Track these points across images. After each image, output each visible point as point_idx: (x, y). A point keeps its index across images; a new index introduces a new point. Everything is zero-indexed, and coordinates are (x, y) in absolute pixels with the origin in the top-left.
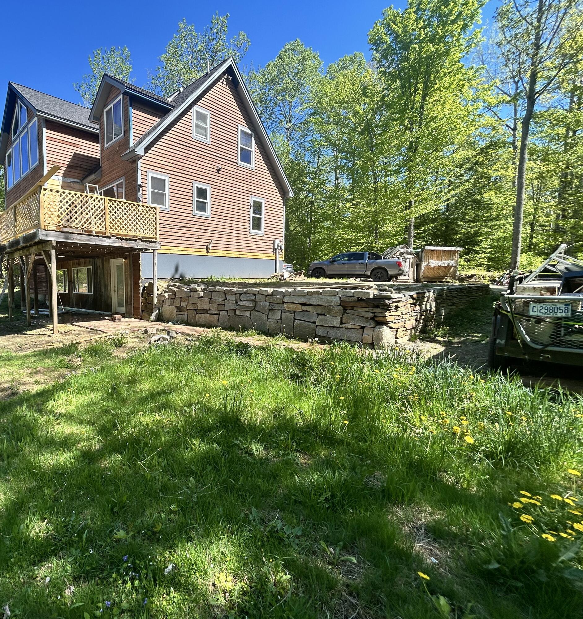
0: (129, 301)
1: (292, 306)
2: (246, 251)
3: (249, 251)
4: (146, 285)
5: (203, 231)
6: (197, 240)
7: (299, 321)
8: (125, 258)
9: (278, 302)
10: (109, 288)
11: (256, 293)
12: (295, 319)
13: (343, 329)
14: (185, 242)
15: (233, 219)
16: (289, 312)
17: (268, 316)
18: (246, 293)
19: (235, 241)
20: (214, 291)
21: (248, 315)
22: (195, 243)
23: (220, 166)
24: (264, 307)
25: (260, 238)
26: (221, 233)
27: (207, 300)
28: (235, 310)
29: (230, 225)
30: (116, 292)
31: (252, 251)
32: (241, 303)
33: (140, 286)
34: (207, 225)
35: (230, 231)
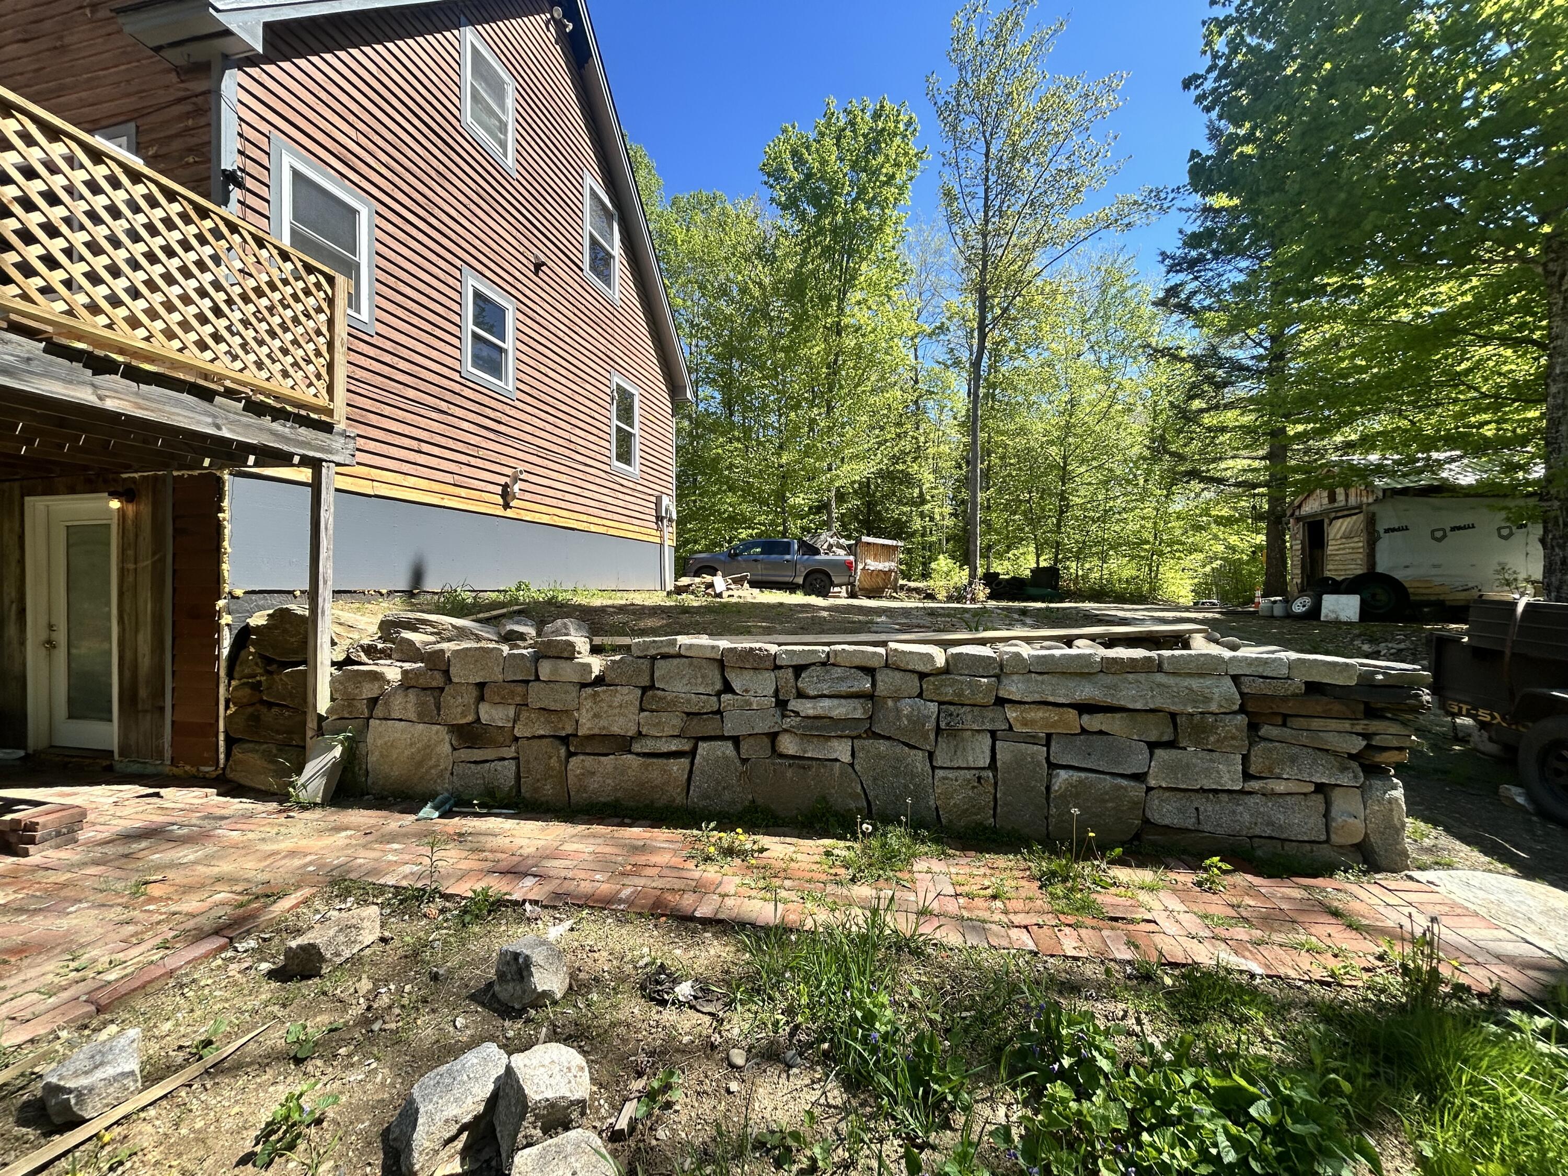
0: (143, 693)
1: (1039, 714)
2: (603, 514)
3: (610, 516)
4: (258, 620)
5: (491, 435)
6: (473, 461)
7: (1076, 775)
8: (127, 494)
9: (979, 699)
10: (11, 630)
11: (874, 663)
12: (1052, 766)
13: (1257, 799)
14: (434, 462)
15: (573, 421)
16: (1031, 739)
17: (931, 755)
18: (824, 664)
19: (579, 482)
20: (665, 657)
21: (846, 758)
22: (466, 470)
23: (543, 258)
24: (917, 722)
25: (631, 485)
26: (543, 453)
27: (628, 695)
28: (773, 737)
29: (566, 435)
30: (61, 655)
31: (616, 517)
32: (807, 708)
33: (218, 628)
34: (505, 419)
35: (567, 452)
